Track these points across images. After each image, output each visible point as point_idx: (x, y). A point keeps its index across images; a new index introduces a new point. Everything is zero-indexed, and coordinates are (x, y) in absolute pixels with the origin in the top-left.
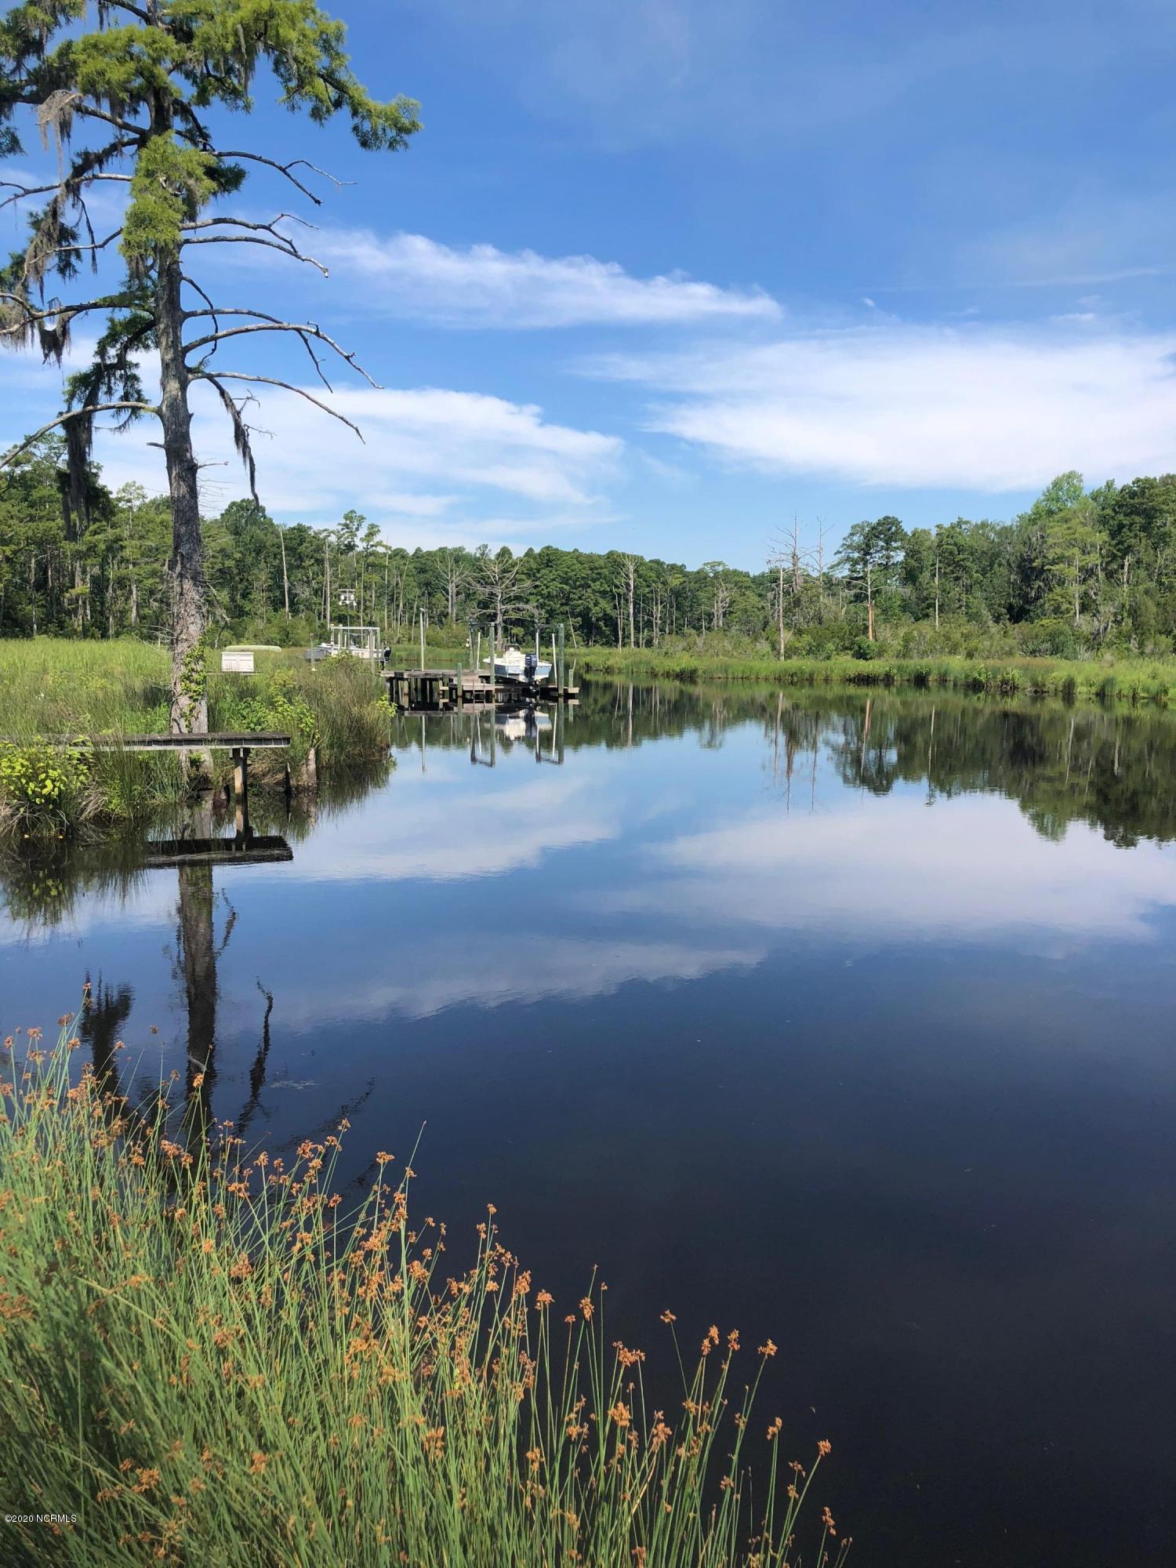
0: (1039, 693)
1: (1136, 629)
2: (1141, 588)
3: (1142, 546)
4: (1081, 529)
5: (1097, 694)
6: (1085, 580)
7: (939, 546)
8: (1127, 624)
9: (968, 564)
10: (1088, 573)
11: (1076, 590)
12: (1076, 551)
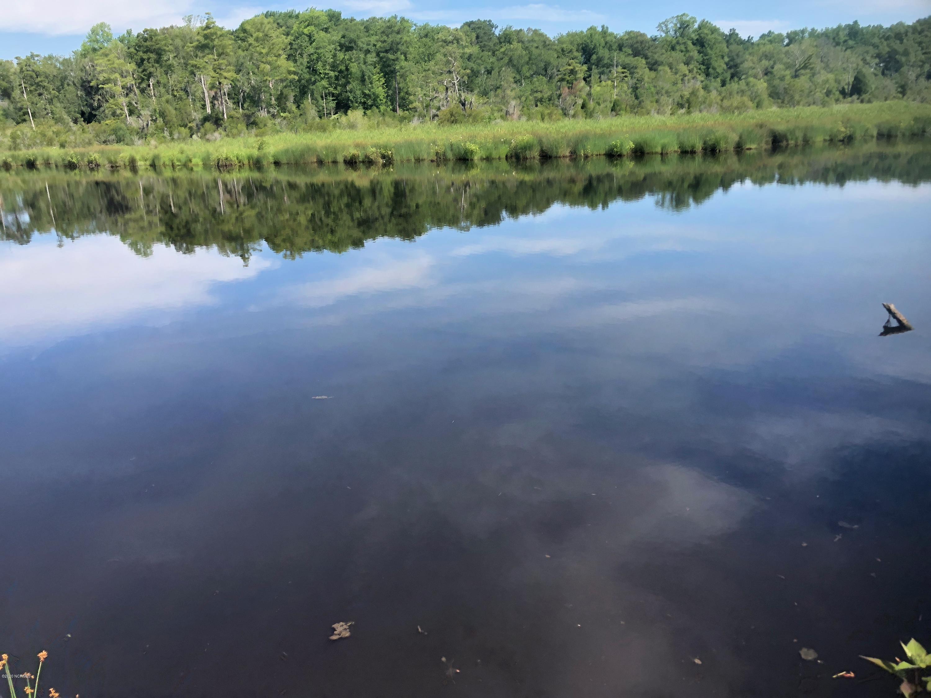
0: (114, 168)
1: (166, 125)
2: (164, 99)
3: (158, 72)
4: (117, 61)
5: (151, 165)
6: (127, 94)
7: (21, 71)
8: (160, 121)
9: (46, 84)
10: (128, 90)
11: (123, 101)
12: (117, 75)
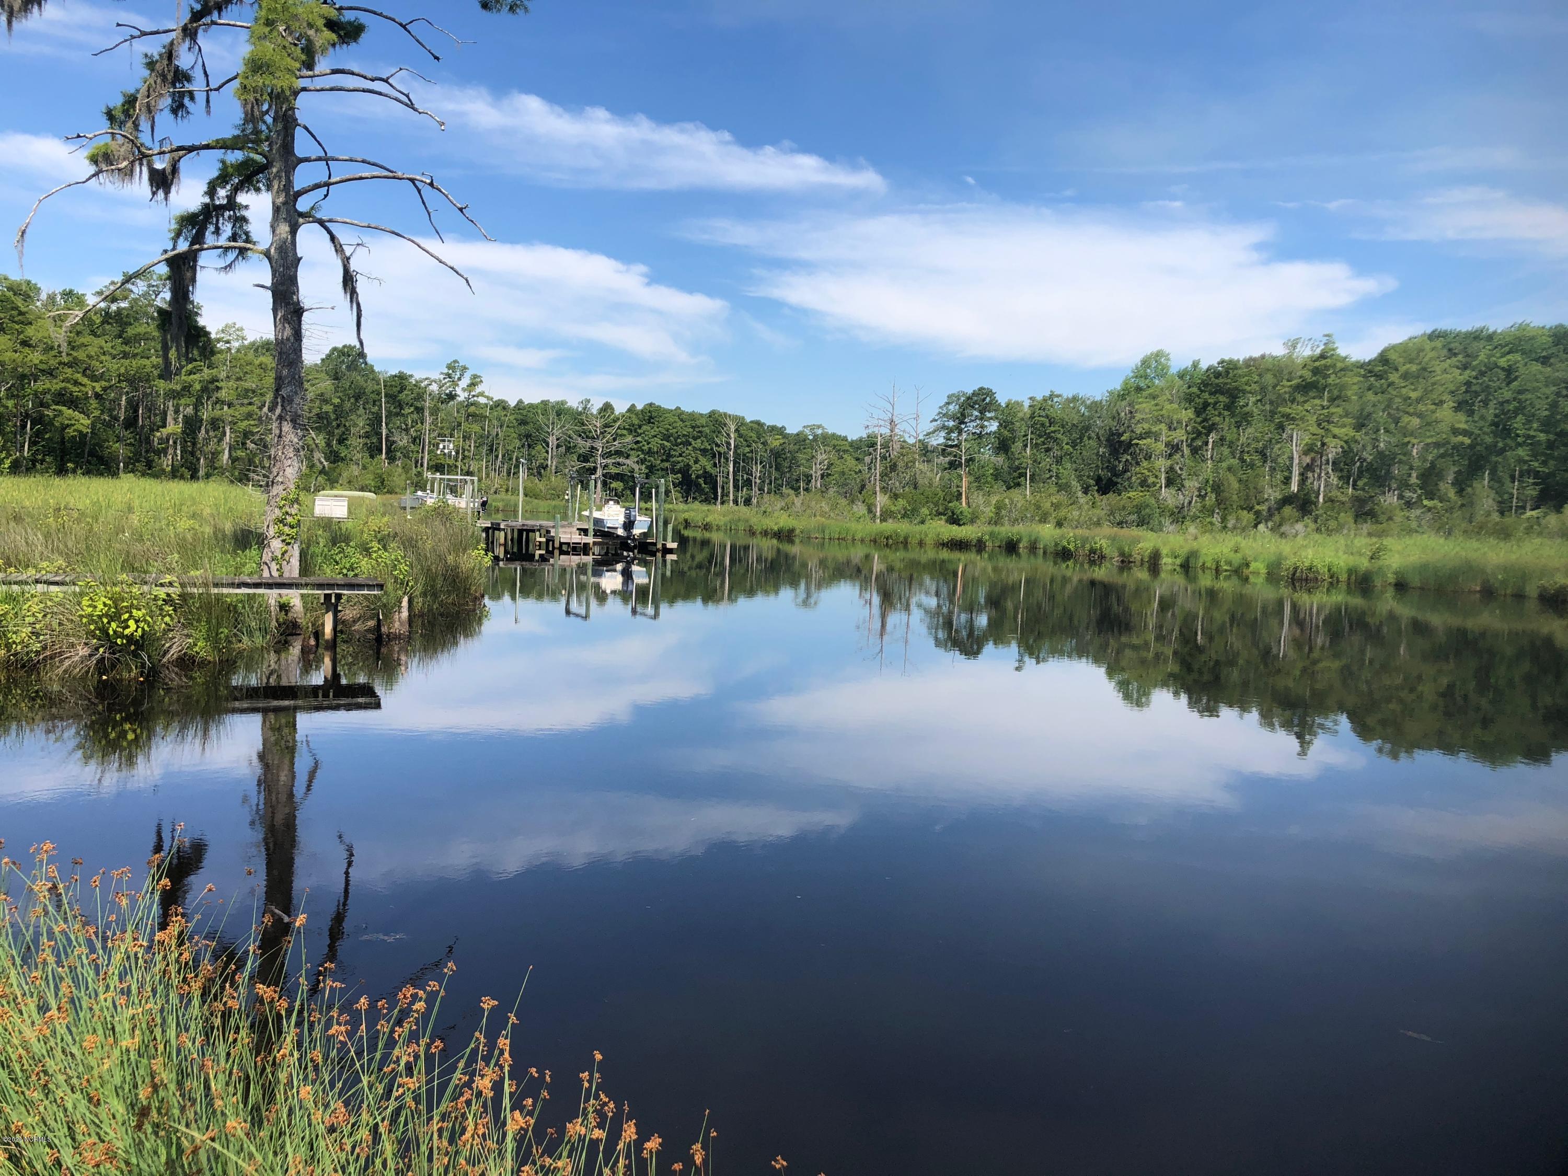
0: (1126, 563)
1: (1219, 504)
2: (1224, 465)
3: (1226, 424)
4: (1168, 406)
5: (1182, 566)
6: (1170, 455)
7: (1032, 417)
8: (1211, 499)
9: (1059, 436)
10: (1174, 448)
11: (1162, 464)
12: (1163, 427)
